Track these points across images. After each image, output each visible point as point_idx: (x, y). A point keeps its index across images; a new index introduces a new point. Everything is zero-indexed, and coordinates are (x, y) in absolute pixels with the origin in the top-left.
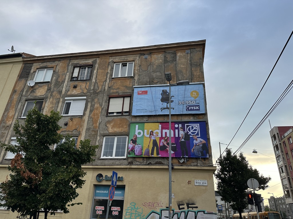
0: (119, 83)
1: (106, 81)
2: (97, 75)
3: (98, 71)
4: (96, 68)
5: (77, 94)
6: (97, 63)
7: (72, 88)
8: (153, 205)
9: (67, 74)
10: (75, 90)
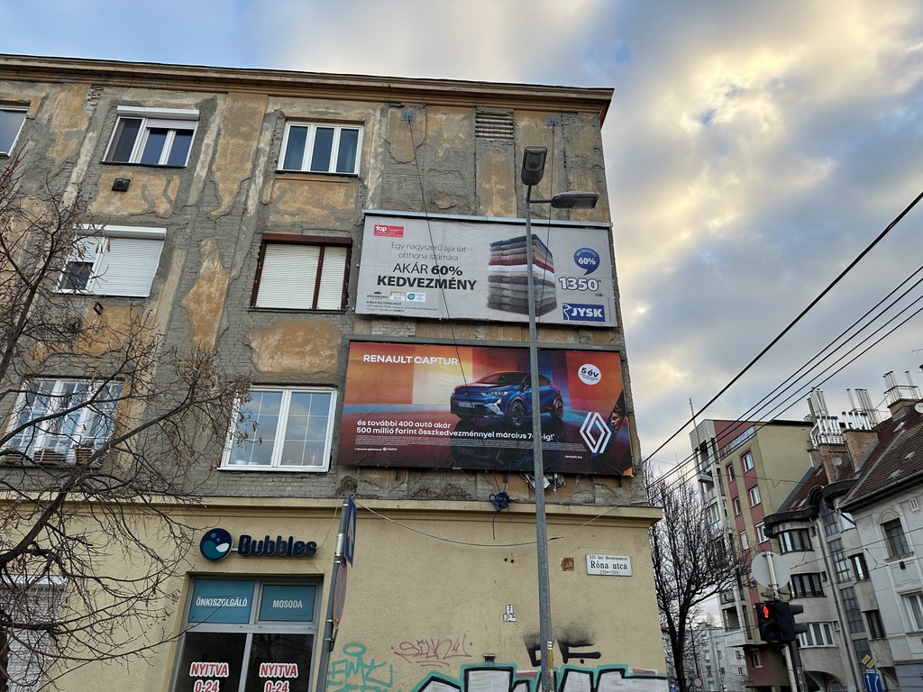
0: (305, 193)
1: (251, 179)
2: (214, 155)
3: (221, 140)
4: (214, 128)
5: (125, 214)
6: (217, 112)
7: (105, 192)
8: (435, 652)
9: (90, 134)
10: (121, 199)
